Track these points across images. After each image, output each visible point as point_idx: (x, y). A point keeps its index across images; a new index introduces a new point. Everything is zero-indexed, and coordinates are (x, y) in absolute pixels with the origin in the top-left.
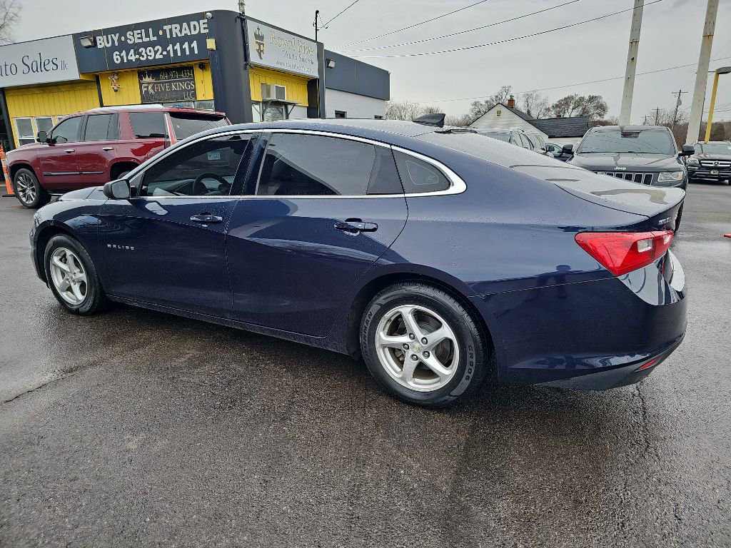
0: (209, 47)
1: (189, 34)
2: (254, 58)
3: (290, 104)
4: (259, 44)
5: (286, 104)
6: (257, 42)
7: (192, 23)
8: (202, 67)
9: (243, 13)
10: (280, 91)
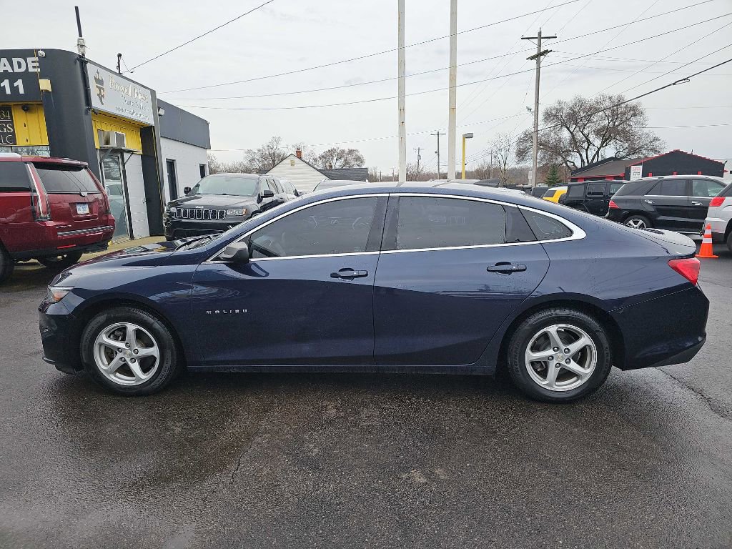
0: (42, 87)
1: (10, 71)
2: (95, 103)
3: (129, 151)
4: (100, 88)
5: (122, 152)
6: (97, 86)
7: (15, 60)
8: (26, 108)
9: (83, 55)
10: (120, 139)
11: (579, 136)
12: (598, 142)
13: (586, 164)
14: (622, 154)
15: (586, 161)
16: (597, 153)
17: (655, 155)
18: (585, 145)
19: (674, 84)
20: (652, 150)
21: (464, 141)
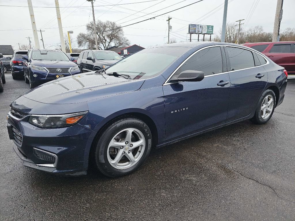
11: (102, 37)
12: (108, 40)
13: (106, 49)
14: (117, 45)
15: (105, 47)
16: (109, 45)
17: (128, 46)
18: (104, 41)
19: (150, 19)
20: (127, 44)
21: (69, 34)
